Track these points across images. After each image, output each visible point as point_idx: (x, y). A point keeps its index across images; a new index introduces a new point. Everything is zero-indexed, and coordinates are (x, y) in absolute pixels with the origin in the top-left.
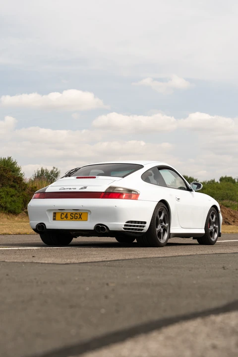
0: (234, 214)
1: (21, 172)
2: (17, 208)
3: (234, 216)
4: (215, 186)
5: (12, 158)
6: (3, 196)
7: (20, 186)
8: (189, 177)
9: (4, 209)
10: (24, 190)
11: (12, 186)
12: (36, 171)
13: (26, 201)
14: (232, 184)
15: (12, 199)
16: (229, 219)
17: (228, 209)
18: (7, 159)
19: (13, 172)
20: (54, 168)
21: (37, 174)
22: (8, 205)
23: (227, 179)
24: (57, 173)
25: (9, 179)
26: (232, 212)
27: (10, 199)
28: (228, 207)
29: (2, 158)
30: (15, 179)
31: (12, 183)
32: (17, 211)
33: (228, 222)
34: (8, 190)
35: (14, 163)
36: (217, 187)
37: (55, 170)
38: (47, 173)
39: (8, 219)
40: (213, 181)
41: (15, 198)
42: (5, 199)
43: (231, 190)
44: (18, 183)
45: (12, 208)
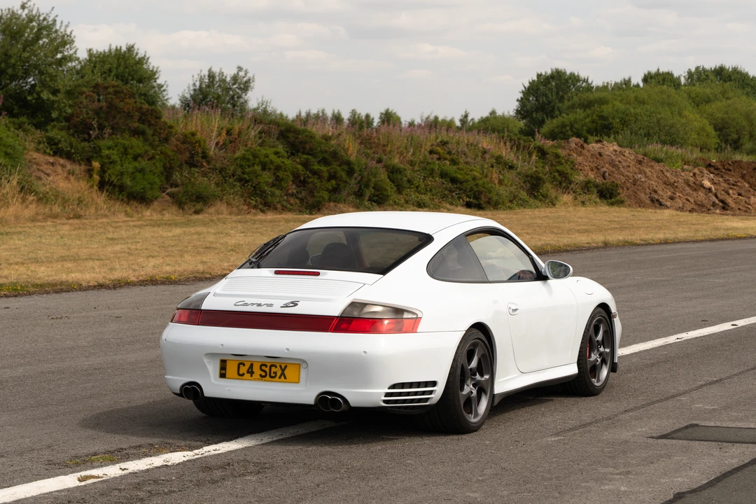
0: (672, 179)
1: (159, 81)
2: (149, 186)
3: (672, 185)
4: (633, 96)
5: (136, 47)
6: (115, 157)
7: (155, 130)
8: (568, 73)
9: (117, 189)
10: (166, 140)
11: (136, 133)
12: (197, 77)
13: (171, 168)
14: (672, 90)
15: (137, 165)
16: (660, 192)
17: (657, 167)
18: (124, 49)
19: (140, 81)
20: (240, 69)
21: (198, 84)
22: (127, 181)
23: (661, 78)
24: (248, 82)
25: (129, 116)
26: (668, 175)
27: (130, 166)
28: (658, 161)
29: (114, 47)
30: (143, 114)
31: (136, 125)
32: (149, 194)
33: (658, 200)
34: (127, 143)
35: (142, 61)
36: (636, 98)
37: (242, 74)
38: (224, 81)
39: (127, 214)
40: (627, 82)
41: (143, 163)
42: (118, 167)
43: (669, 105)
44: (150, 125)
45: (138, 188)
